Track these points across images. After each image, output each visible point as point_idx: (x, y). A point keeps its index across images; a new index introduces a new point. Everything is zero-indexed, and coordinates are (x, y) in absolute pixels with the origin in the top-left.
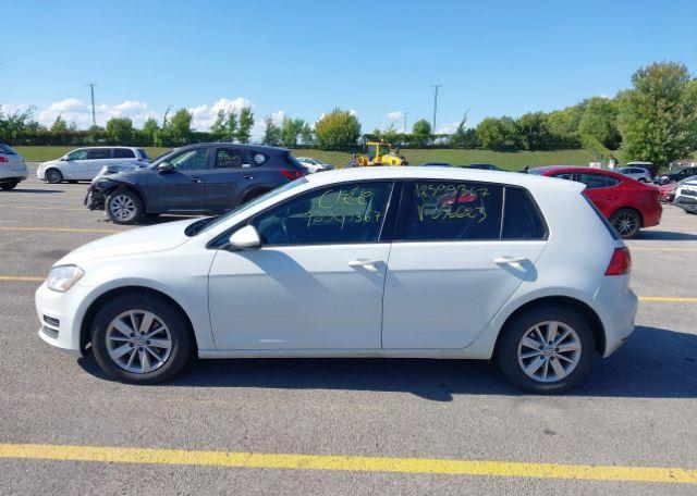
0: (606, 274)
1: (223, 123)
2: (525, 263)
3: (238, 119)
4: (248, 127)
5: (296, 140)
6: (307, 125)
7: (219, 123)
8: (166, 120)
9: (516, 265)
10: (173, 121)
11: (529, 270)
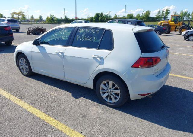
0: (132, 67)
1: (160, 14)
2: (101, 58)
3: (164, 12)
4: (167, 15)
5: (184, 18)
6: (189, 13)
7: (158, 14)
8: (143, 14)
9: (98, 59)
10: (145, 14)
11: (102, 61)
